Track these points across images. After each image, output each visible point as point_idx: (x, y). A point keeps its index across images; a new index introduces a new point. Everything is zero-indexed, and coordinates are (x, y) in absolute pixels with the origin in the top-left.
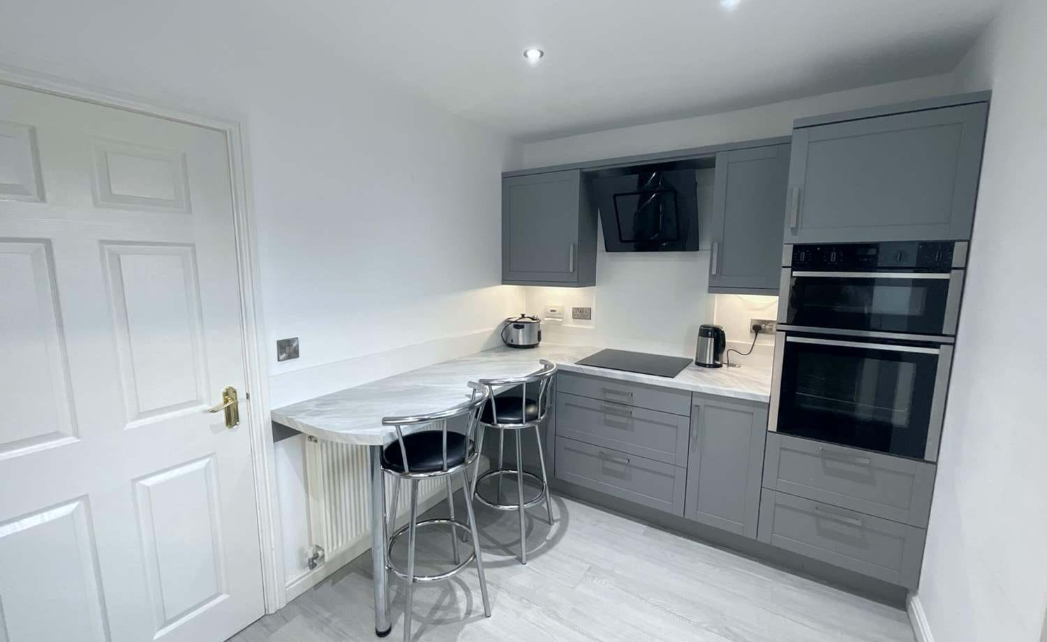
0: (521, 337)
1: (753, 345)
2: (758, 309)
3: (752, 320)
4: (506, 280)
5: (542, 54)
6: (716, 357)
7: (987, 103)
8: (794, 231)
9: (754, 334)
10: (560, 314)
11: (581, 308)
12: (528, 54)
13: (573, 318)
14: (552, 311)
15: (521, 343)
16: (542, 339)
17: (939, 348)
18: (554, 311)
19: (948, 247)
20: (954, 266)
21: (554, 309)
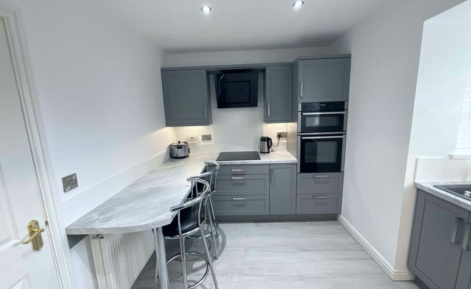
0: (180, 153)
1: (279, 142)
2: (278, 129)
3: (277, 133)
4: (168, 125)
5: (210, 9)
6: (269, 149)
7: (350, 57)
8: (301, 98)
9: (278, 138)
10: (196, 139)
11: (206, 135)
12: (203, 9)
13: (202, 140)
14: (191, 138)
15: (180, 156)
16: (190, 153)
17: (343, 135)
18: (193, 138)
19: (343, 103)
20: (345, 109)
21: (192, 137)
